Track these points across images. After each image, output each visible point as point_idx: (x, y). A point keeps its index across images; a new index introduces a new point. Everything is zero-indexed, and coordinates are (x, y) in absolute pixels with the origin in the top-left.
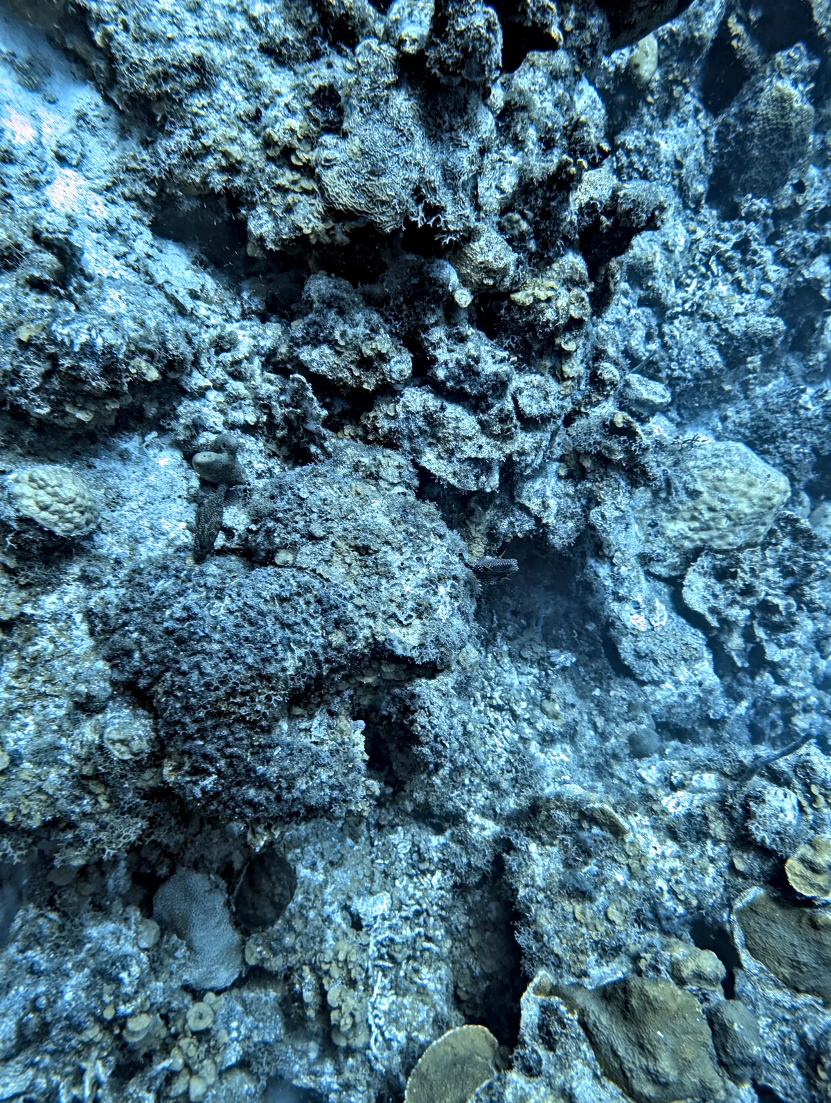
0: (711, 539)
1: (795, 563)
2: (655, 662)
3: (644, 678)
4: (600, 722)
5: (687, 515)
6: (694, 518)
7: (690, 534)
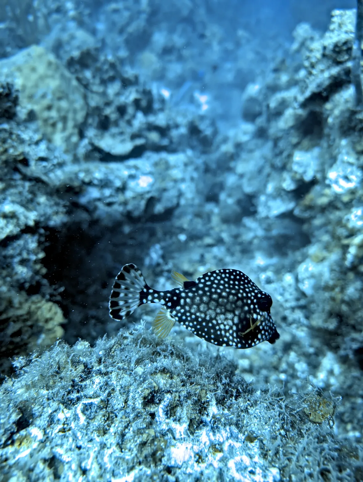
0: (74, 119)
1: (107, 71)
2: (165, 190)
3: (175, 201)
4: (208, 240)
5: (49, 130)
6: (54, 125)
7: (67, 133)
